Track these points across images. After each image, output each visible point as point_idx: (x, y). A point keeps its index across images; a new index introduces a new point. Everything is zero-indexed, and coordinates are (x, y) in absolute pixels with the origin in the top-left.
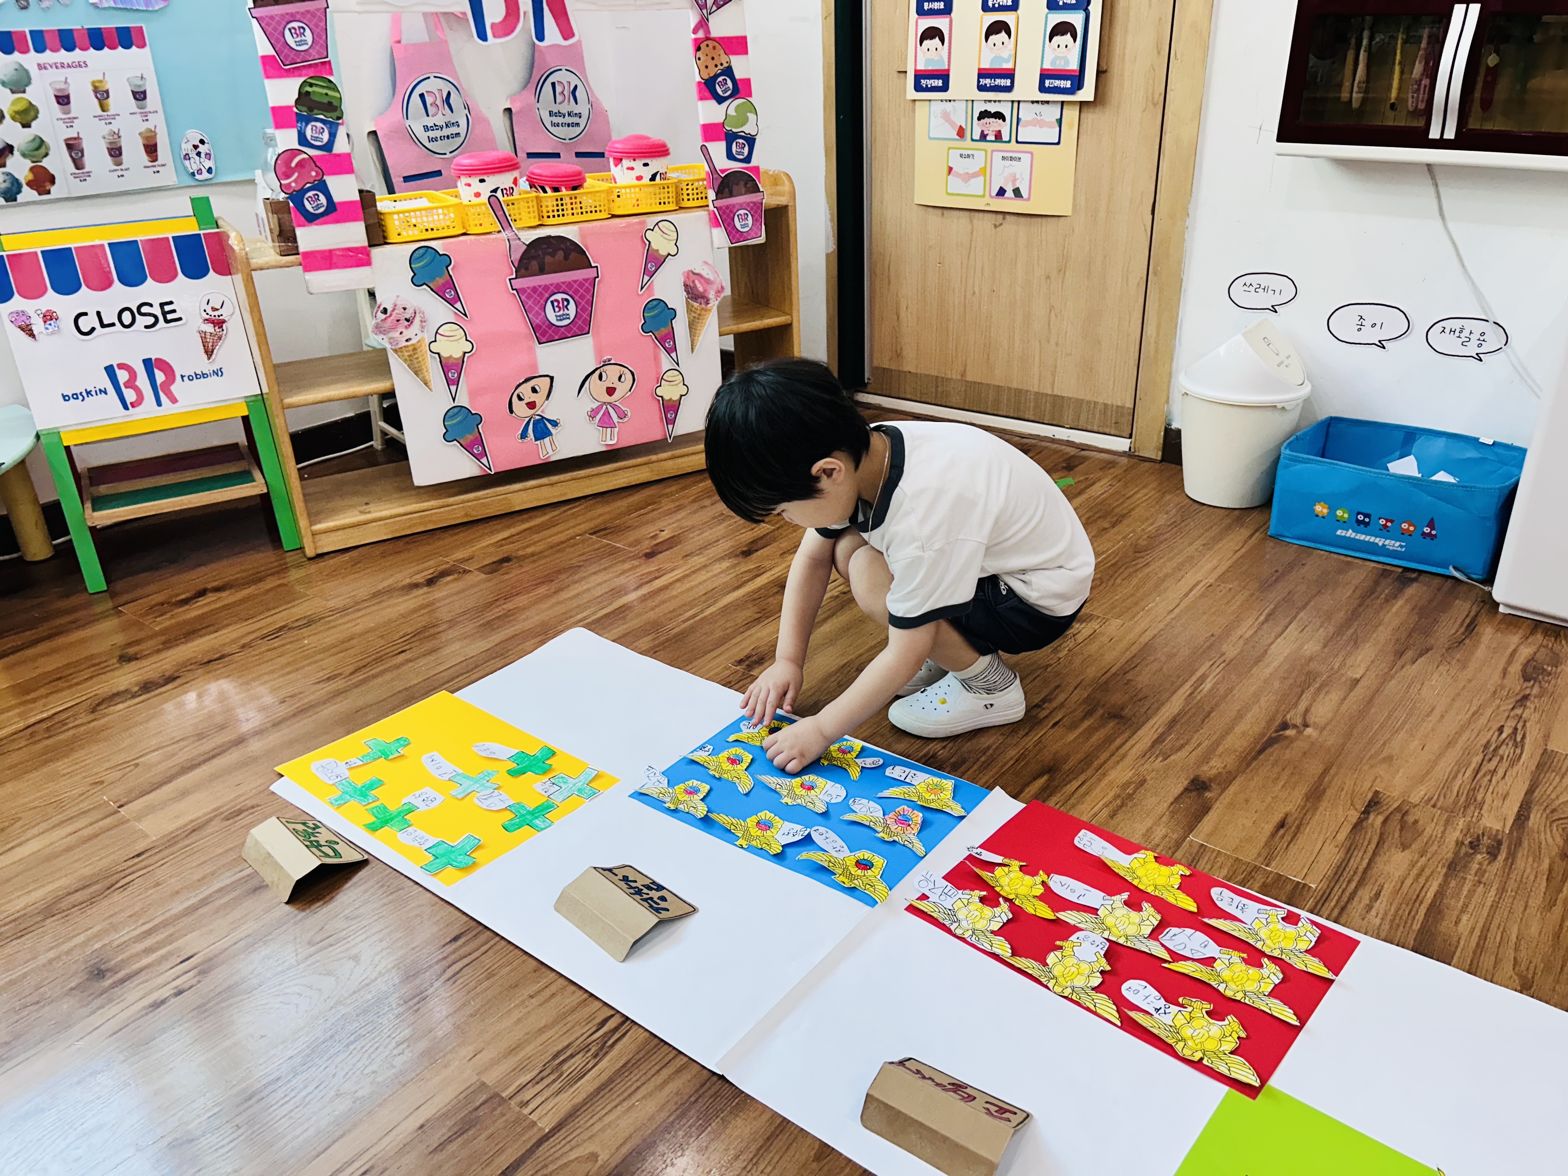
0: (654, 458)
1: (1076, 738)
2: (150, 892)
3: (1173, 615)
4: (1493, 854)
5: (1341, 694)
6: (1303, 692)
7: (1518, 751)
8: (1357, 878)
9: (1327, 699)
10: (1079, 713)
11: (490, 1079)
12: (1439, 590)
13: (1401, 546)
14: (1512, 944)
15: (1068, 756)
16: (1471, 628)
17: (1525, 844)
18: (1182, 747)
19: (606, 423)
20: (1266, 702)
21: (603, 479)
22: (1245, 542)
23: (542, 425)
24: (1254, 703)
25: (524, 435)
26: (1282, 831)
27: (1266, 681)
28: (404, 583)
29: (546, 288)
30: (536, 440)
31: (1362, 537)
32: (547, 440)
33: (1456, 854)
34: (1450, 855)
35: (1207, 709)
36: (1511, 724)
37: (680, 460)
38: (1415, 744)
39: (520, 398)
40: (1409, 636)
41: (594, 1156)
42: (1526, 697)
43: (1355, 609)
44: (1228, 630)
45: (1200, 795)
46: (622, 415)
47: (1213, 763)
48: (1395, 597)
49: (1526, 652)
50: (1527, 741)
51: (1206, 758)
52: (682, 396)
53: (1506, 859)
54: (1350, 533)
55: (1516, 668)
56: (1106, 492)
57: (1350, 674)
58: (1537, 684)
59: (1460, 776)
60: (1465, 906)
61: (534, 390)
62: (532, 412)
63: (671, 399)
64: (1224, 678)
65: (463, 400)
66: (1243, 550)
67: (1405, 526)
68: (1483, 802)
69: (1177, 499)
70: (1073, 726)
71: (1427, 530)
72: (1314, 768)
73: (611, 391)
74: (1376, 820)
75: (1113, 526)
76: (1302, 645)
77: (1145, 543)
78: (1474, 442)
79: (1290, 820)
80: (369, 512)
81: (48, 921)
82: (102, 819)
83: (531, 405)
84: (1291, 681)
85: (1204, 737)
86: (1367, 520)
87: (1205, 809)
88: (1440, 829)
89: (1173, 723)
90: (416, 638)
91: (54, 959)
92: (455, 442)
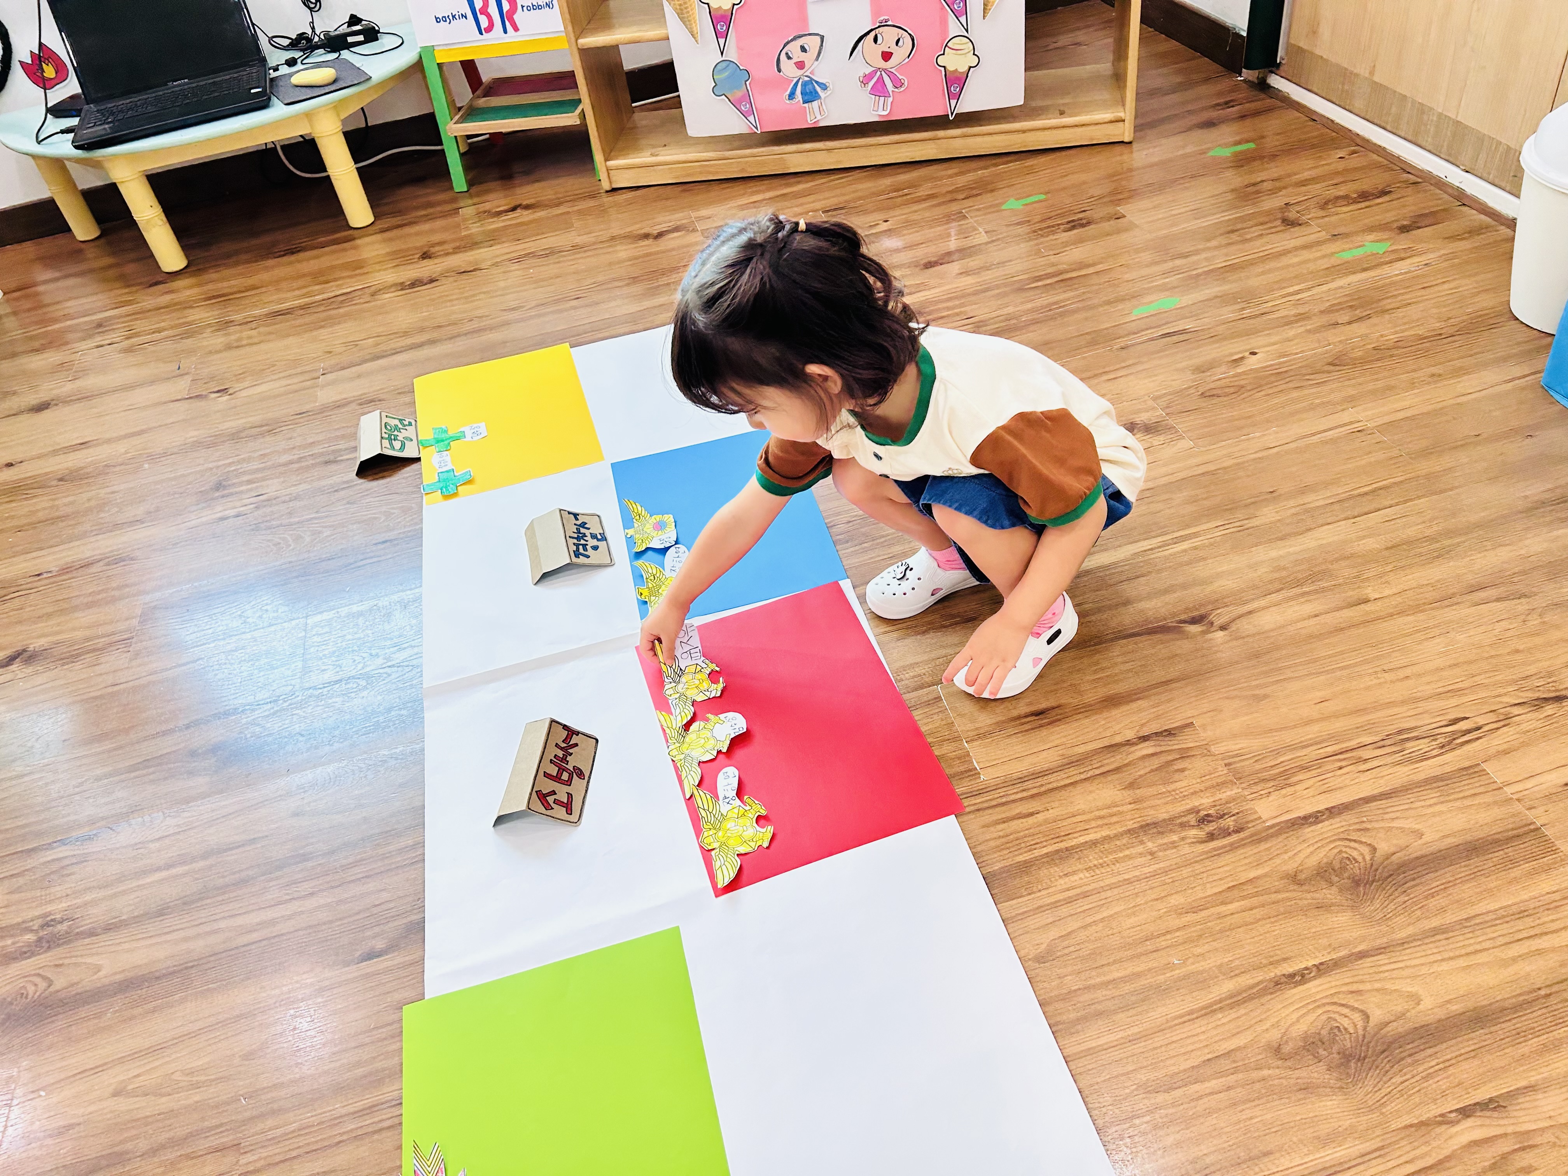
2: (283, 442)
3: (1263, 454)
4: (1214, 836)
6: (1279, 590)
9: (1297, 608)
14: (1089, 920)
19: (879, 90)
22: (1495, 385)
23: (811, 87)
25: (792, 96)
26: (1031, 718)
30: (805, 102)
32: (815, 104)
33: (1172, 818)
34: (1163, 816)
36: (1483, 720)
38: (1316, 695)
39: (789, 58)
43: (1505, 515)
44: (1300, 492)
46: (897, 84)
50: (1469, 746)
52: (970, 67)
53: (1219, 848)
56: (1408, 272)
57: (1367, 591)
60: (1103, 865)
61: (803, 49)
63: (956, 71)
65: (732, 54)
66: (1477, 395)
68: (1293, 785)
72: (1159, 674)
73: (887, 56)
74: (1144, 749)
75: (1351, 323)
77: (1358, 354)
79: (1054, 712)
81: (228, 442)
82: (307, 381)
83: (800, 65)
84: (1285, 573)
88: (1197, 788)
90: (598, 288)
92: (724, 97)
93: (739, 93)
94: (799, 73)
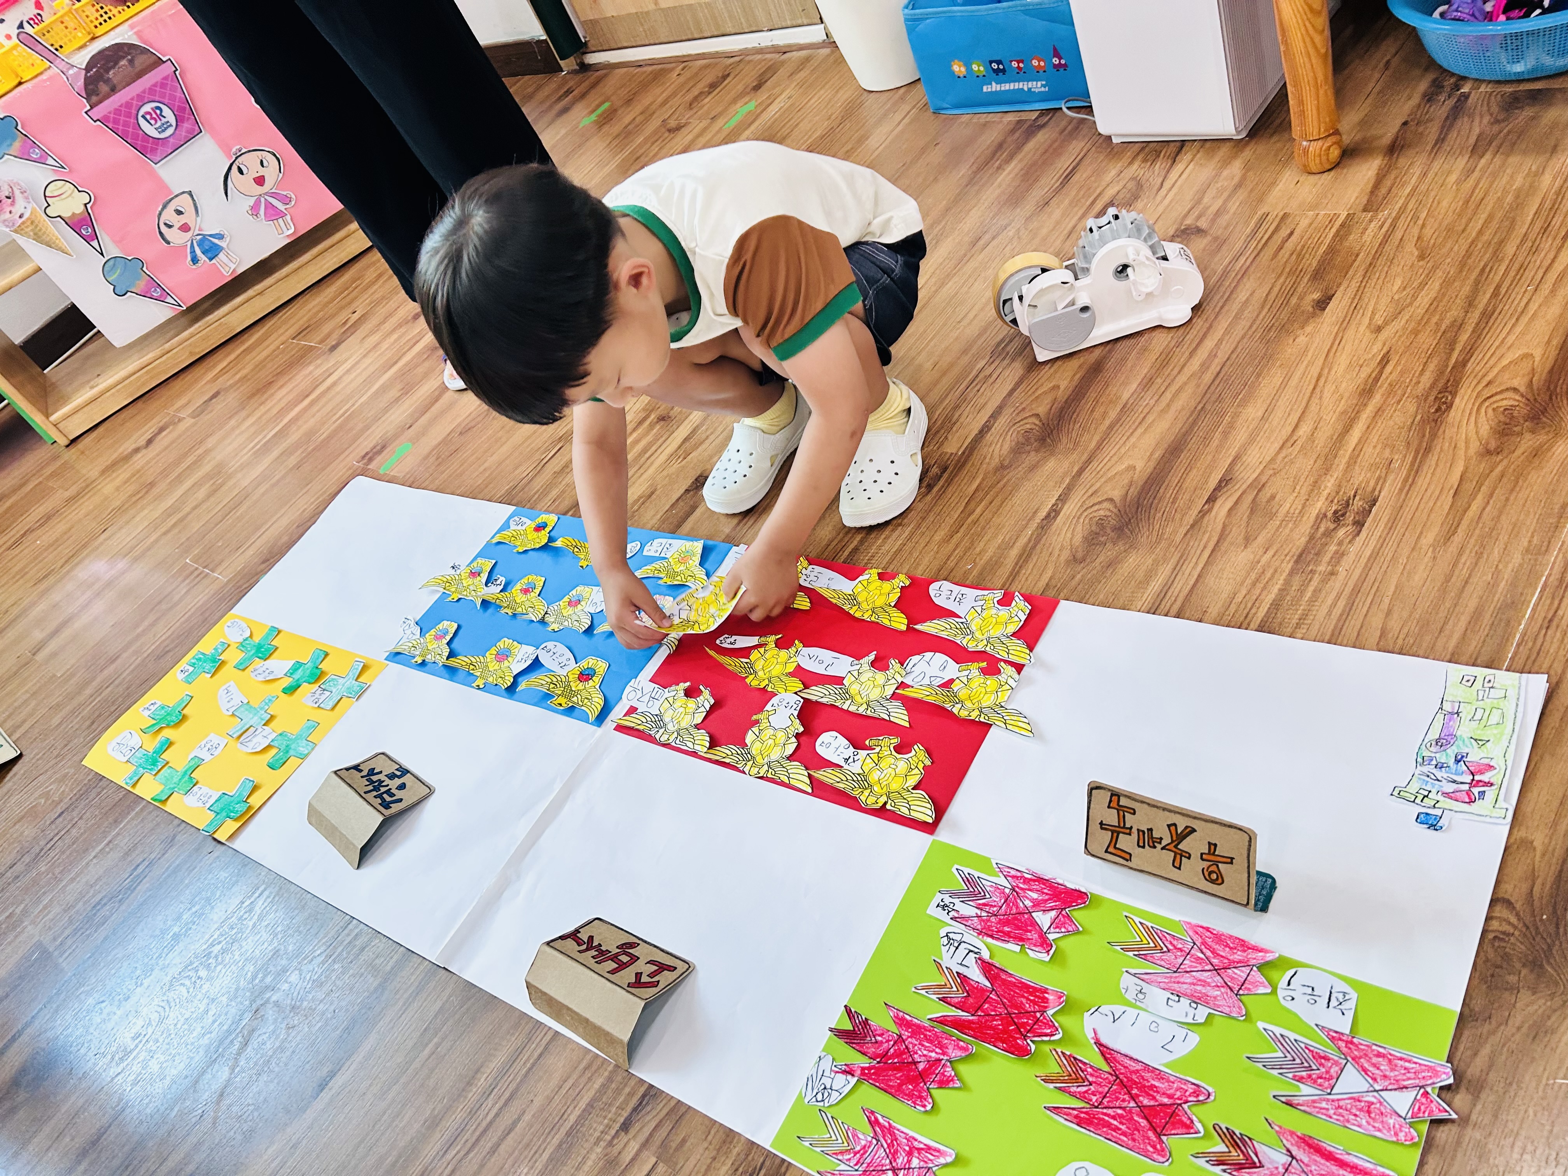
12: (1063, 131)
13: (1042, 85)
16: (1068, 177)
19: (273, 214)
22: (892, 131)
23: (207, 243)
25: (195, 260)
28: (127, 452)
29: (128, 105)
30: (211, 259)
31: (1006, 87)
32: (221, 256)
39: (170, 226)
46: (286, 200)
54: (995, 87)
59: (951, 394)
61: (179, 213)
62: (190, 234)
65: (112, 250)
67: (1035, 63)
68: (955, 423)
71: (1056, 61)
73: (260, 181)
80: (97, 385)
83: (185, 228)
86: (1001, 67)
93: (143, 283)
94: (188, 235)
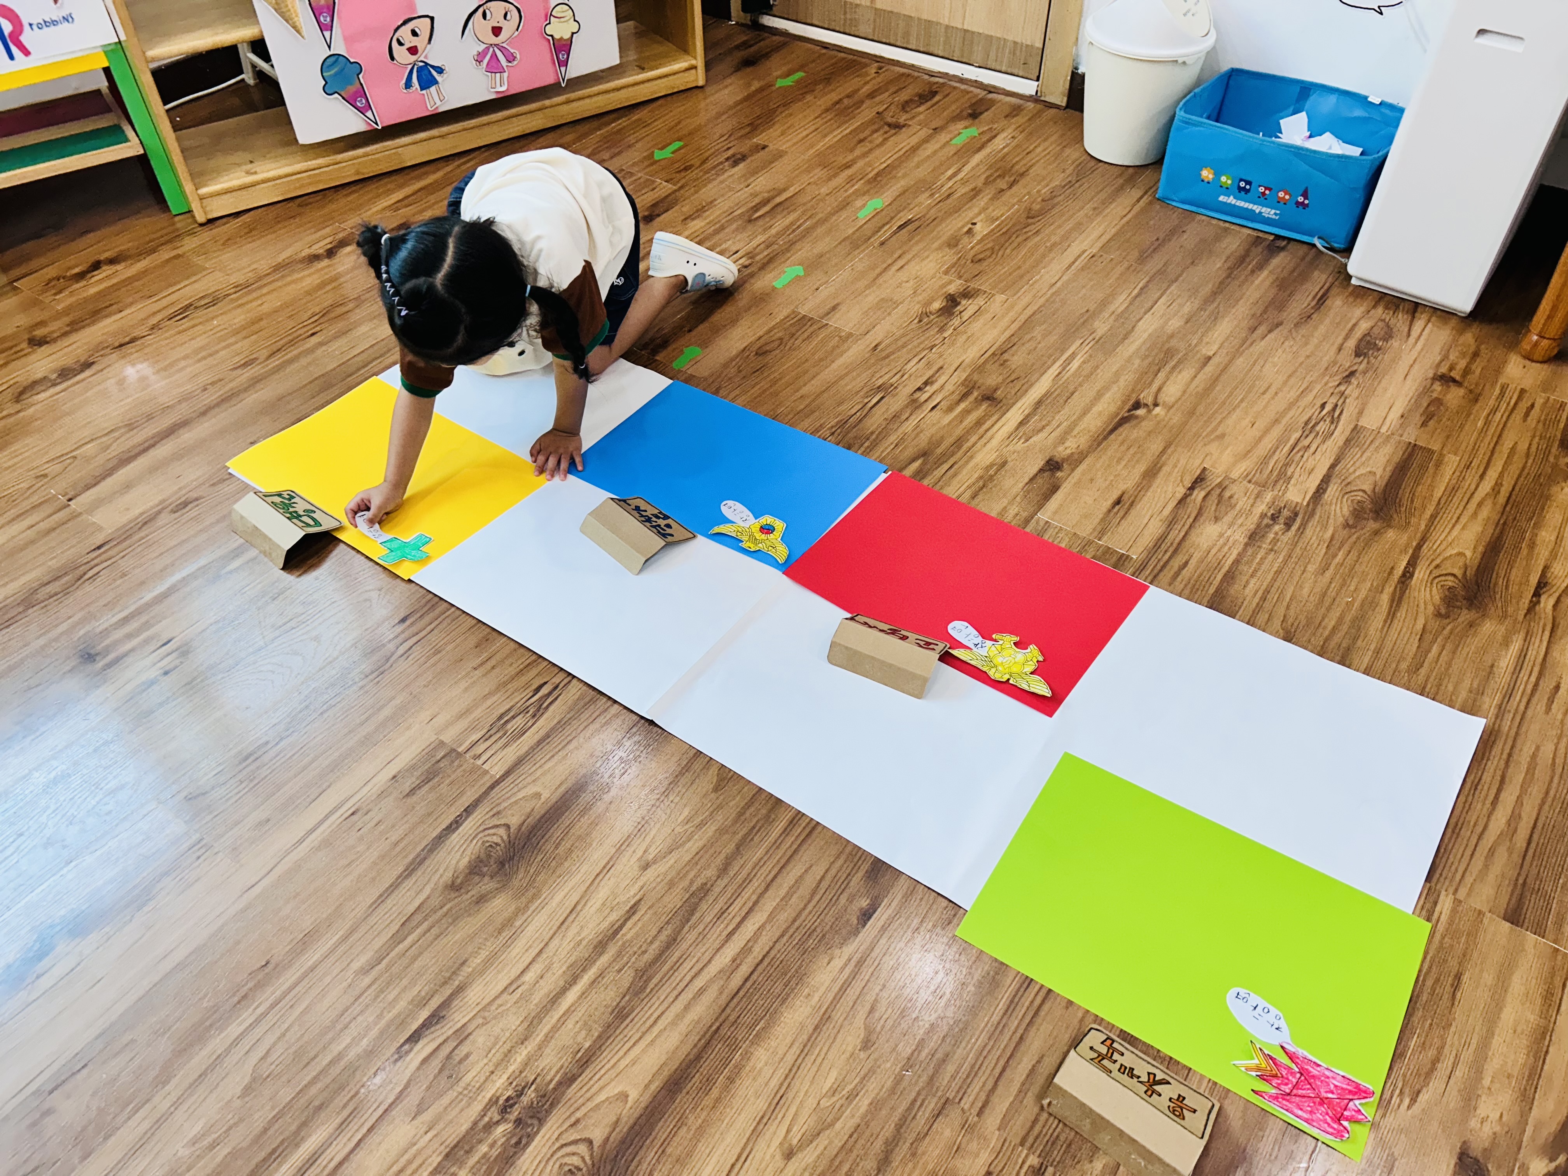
0: (547, 102)
1: (950, 422)
2: (118, 582)
3: (1054, 289)
4: (1288, 525)
5: (1192, 371)
6: (1159, 370)
7: (1333, 427)
8: (1171, 550)
9: (1180, 377)
10: (955, 397)
11: (447, 737)
12: (1303, 259)
13: (1275, 214)
14: (1285, 604)
15: (942, 438)
16: (1321, 300)
17: (1317, 517)
18: (1044, 427)
19: (494, 68)
20: (1126, 380)
21: (495, 128)
22: (1134, 205)
23: (426, 72)
24: (1114, 383)
25: (408, 85)
26: (1117, 507)
27: (1129, 360)
28: (303, 254)
30: (422, 89)
31: (1242, 204)
32: (433, 89)
33: (1258, 526)
34: (1253, 527)
35: (1071, 388)
36: (1333, 400)
37: (575, 104)
38: (1246, 422)
39: (400, 43)
40: (1265, 311)
41: (538, 795)
42: (1352, 373)
43: (1221, 283)
44: (1104, 304)
45: (1053, 475)
46: (510, 58)
47: (1067, 444)
48: (1260, 267)
49: (1364, 326)
50: (1343, 417)
51: (1062, 440)
52: (573, 33)
53: (1299, 528)
55: (1351, 343)
56: (1007, 145)
57: (1204, 351)
58: (1366, 361)
59: (1277, 453)
60: (1256, 571)
61: (414, 33)
62: (414, 58)
63: (561, 38)
64: (1091, 356)
65: (339, 48)
66: (1130, 216)
67: (1281, 194)
68: (1290, 478)
69: (1075, 155)
70: (950, 409)
71: (1301, 199)
72: (1155, 446)
73: (496, 31)
74: (1199, 495)
75: (1010, 188)
76: (1166, 323)
77: (1038, 207)
78: (1362, 100)
79: (1125, 497)
80: (255, 173)
81: (30, 611)
82: (55, 513)
83: (413, 50)
84: (1150, 359)
85: (1063, 417)
86: (1248, 187)
87: (1055, 489)
88: (1251, 501)
89: (1039, 403)
90: (326, 318)
91: (45, 645)
92: (336, 95)
93: (353, 88)
94: (413, 58)
